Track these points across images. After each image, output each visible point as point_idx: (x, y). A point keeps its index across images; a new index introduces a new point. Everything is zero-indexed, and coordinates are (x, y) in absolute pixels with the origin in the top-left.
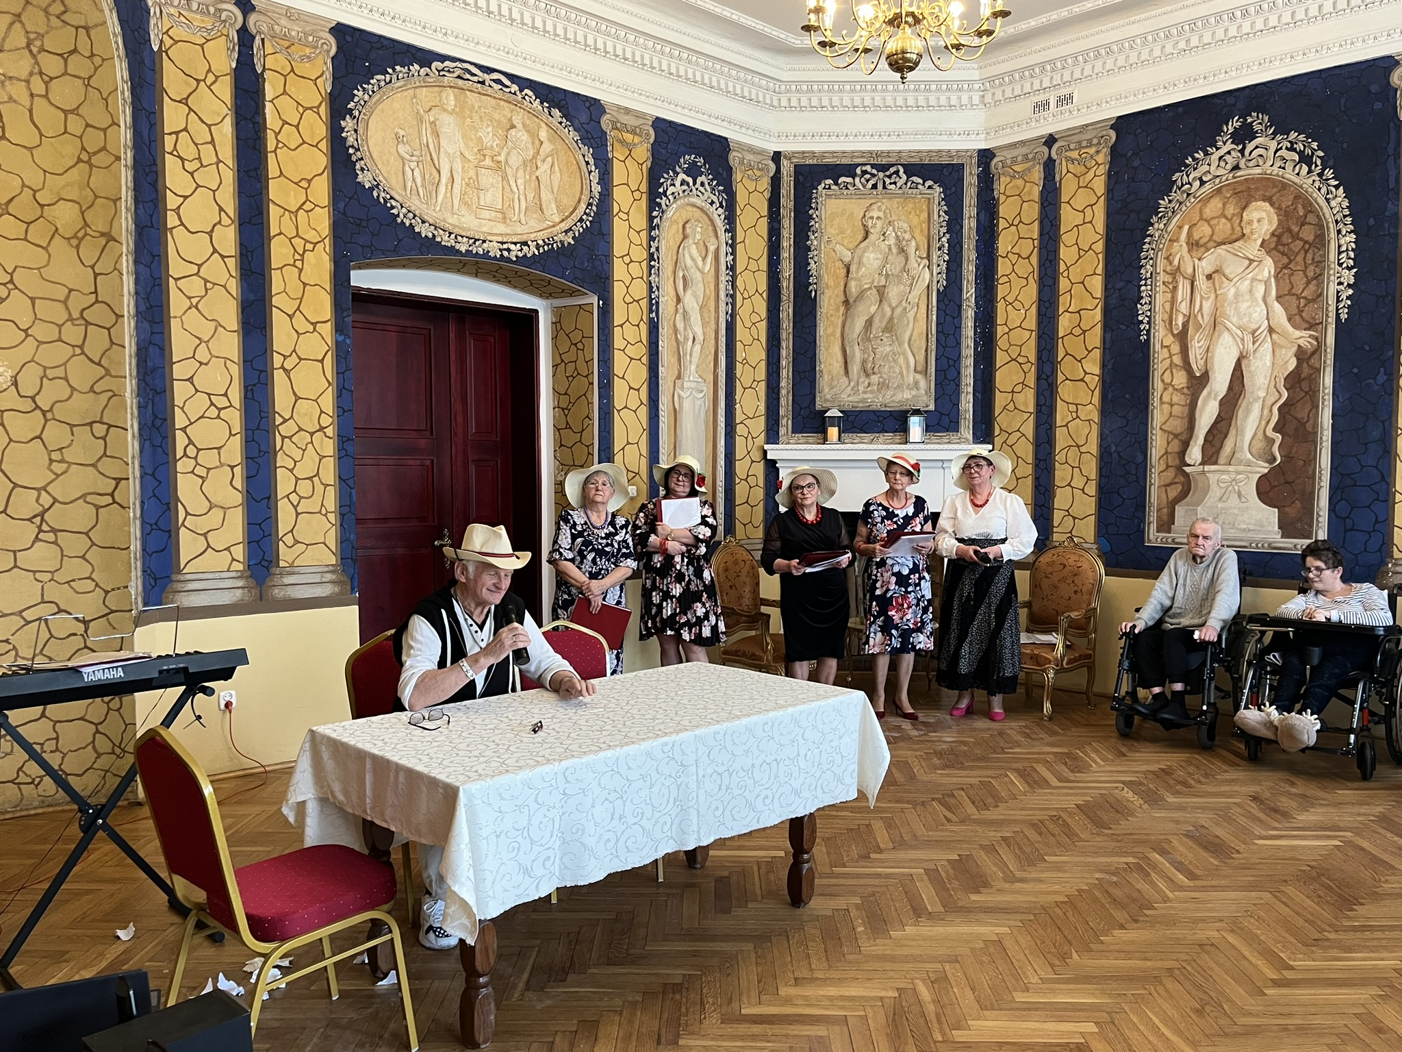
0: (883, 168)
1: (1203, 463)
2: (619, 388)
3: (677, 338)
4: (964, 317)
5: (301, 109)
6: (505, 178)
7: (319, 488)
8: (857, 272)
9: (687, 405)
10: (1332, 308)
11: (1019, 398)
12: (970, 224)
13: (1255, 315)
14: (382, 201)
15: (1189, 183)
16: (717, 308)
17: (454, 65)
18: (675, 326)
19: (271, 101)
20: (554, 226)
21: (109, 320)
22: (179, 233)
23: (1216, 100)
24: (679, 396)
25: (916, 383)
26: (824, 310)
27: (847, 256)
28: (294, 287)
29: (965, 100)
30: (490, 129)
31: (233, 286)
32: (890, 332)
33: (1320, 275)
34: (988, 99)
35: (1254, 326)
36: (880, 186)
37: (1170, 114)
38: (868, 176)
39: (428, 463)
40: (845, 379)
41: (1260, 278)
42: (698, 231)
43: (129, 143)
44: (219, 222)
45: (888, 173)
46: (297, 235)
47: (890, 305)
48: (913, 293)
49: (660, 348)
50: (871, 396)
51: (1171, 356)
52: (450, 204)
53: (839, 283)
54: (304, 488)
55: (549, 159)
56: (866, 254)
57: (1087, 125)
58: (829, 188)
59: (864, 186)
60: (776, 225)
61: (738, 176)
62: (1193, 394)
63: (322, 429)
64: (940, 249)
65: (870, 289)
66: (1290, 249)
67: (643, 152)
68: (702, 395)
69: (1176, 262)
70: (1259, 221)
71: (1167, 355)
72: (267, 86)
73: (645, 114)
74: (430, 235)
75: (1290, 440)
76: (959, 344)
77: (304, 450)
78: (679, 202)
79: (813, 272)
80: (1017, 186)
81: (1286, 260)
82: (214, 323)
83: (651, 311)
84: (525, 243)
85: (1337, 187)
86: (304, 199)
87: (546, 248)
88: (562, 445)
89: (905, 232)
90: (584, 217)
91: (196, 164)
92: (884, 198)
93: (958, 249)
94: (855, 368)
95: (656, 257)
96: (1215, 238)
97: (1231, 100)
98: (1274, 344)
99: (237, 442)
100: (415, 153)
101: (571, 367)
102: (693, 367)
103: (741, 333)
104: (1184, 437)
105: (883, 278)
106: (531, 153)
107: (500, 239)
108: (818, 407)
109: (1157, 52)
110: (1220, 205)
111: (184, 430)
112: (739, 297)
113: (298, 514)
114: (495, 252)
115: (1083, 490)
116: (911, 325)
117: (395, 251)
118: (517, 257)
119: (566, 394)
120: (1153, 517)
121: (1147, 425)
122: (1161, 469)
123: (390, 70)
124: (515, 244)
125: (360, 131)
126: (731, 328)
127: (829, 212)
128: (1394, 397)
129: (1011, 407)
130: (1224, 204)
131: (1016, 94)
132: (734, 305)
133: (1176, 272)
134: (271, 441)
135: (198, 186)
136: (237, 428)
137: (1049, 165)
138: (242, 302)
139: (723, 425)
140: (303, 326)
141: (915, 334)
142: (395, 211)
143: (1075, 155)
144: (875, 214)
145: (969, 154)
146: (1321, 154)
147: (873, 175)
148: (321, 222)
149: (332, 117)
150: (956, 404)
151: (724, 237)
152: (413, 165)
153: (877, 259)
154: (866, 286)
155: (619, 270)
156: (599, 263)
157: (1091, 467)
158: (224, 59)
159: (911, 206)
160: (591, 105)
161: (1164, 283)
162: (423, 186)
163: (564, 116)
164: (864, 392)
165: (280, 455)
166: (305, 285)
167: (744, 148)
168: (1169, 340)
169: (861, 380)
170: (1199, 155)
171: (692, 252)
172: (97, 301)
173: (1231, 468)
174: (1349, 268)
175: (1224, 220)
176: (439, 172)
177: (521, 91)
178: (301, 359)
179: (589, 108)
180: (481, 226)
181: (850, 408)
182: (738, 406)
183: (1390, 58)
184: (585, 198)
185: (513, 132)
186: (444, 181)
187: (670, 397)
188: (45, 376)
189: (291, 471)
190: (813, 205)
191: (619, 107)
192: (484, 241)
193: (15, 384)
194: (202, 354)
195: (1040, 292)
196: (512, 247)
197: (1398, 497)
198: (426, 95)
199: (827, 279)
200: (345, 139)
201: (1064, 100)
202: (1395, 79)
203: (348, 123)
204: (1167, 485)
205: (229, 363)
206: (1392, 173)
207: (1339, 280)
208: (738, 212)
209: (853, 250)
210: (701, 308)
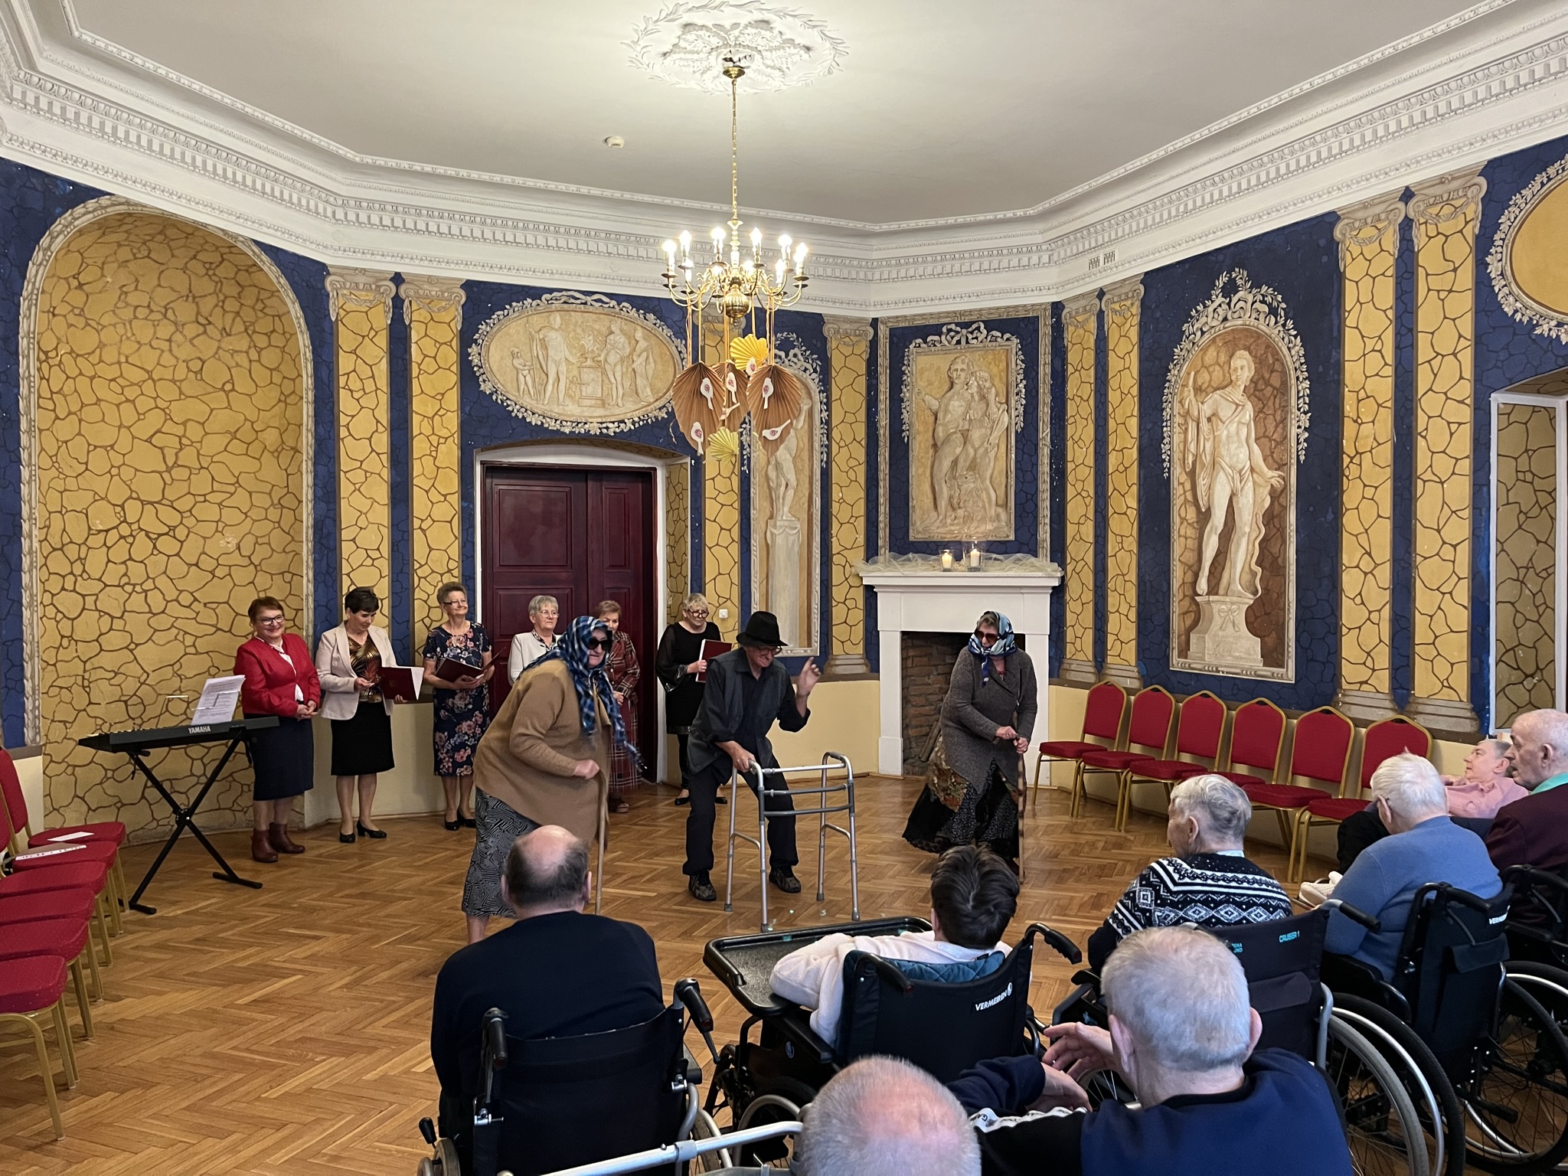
0: (966, 325)
1: (1208, 594)
2: (711, 532)
3: (769, 485)
4: (1040, 455)
5: (438, 345)
6: (604, 373)
8: (944, 419)
9: (779, 540)
10: (1294, 450)
12: (1044, 370)
13: (1241, 456)
14: (500, 402)
15: (1194, 333)
16: (811, 457)
17: (559, 294)
18: (767, 475)
19: (416, 343)
20: (648, 405)
21: (293, 503)
22: (348, 441)
23: (1210, 257)
24: (772, 533)
25: (998, 516)
26: (915, 453)
27: (935, 405)
28: (430, 470)
29: (1035, 260)
30: (591, 338)
31: (385, 473)
32: (974, 470)
33: (1284, 419)
34: (1055, 257)
35: (1240, 466)
36: (963, 341)
37: (1180, 271)
38: (952, 334)
39: (568, 591)
40: (934, 514)
41: (1243, 421)
43: (310, 386)
44: (376, 431)
45: (970, 330)
46: (433, 434)
47: (973, 447)
48: (993, 435)
49: (752, 495)
51: (1185, 493)
52: (556, 398)
55: (645, 354)
56: (952, 402)
57: (1124, 280)
58: (919, 346)
59: (949, 343)
60: (874, 382)
61: (833, 344)
63: (449, 571)
64: (1017, 394)
65: (955, 433)
66: (1264, 394)
68: (796, 531)
69: (1186, 406)
70: (1242, 368)
71: (1182, 492)
72: (413, 333)
74: (540, 423)
76: (1036, 479)
79: (906, 420)
80: (1079, 335)
82: (370, 501)
83: (742, 465)
84: (623, 422)
85: (1295, 337)
86: (439, 407)
87: (641, 423)
88: (670, 574)
89: (986, 381)
91: (362, 393)
93: (1034, 393)
94: (943, 503)
96: (1213, 383)
97: (1221, 258)
98: (1254, 483)
99: (385, 583)
100: (527, 363)
101: (675, 513)
102: (786, 509)
103: (836, 475)
104: (1195, 568)
105: (966, 423)
106: (628, 351)
107: (600, 420)
108: (910, 539)
110: (1215, 354)
111: (348, 575)
112: (835, 448)
114: (594, 429)
115: (1127, 616)
116: (992, 464)
118: (614, 432)
119: (673, 535)
120: (1175, 643)
121: (1169, 556)
122: (1180, 599)
123: (507, 307)
124: (614, 422)
125: (483, 354)
126: (826, 474)
127: (919, 368)
128: (1339, 534)
129: (1077, 537)
130: (1218, 353)
131: (1075, 252)
132: (829, 454)
133: (1187, 414)
134: (411, 580)
135: (362, 408)
136: (385, 572)
137: (1101, 315)
138: (392, 484)
139: (818, 556)
140: (434, 495)
141: (996, 472)
142: (510, 408)
143: (1117, 307)
144: (959, 366)
145: (1043, 307)
146: (1284, 306)
147: (957, 333)
148: (452, 422)
149: (461, 347)
150: (1035, 534)
151: (817, 397)
152: (525, 373)
153: (962, 406)
154: (952, 431)
157: (1132, 595)
158: (382, 319)
159: (991, 357)
162: (534, 387)
163: (658, 318)
164: (951, 525)
165: (417, 590)
166: (438, 468)
167: (836, 319)
168: (1184, 478)
169: (949, 514)
170: (1200, 308)
172: (288, 492)
173: (1228, 599)
174: (1305, 413)
175: (1217, 368)
176: (547, 375)
177: (618, 304)
178: (434, 521)
180: (583, 411)
181: (939, 539)
182: (834, 539)
183: (1332, 213)
185: (612, 337)
186: (551, 381)
187: (762, 535)
188: (257, 542)
189: (425, 602)
190: (906, 362)
192: (586, 423)
193: (239, 548)
194: (362, 522)
195: (1096, 431)
197: (1344, 630)
198: (537, 321)
199: (918, 426)
200: (471, 361)
201: (1110, 257)
202: (1337, 234)
203: (473, 350)
204: (1184, 614)
205: (381, 527)
206: (1336, 322)
207: (1298, 424)
208: (834, 374)
209: (940, 399)
210: (794, 459)
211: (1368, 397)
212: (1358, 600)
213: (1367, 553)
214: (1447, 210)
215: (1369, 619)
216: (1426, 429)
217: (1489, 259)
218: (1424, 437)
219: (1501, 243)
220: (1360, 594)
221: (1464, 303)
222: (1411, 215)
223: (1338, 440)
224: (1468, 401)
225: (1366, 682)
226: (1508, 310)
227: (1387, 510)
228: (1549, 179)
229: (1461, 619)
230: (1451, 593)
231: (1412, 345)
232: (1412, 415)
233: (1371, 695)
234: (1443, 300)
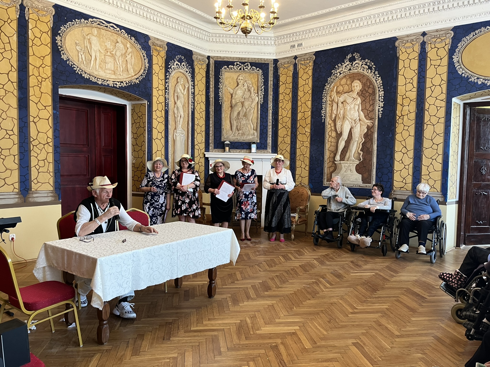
0: (243, 63)
1: (340, 160)
2: (155, 133)
3: (175, 116)
4: (269, 113)
5: (41, 33)
6: (115, 59)
7: (47, 164)
8: (235, 97)
9: (178, 138)
10: (377, 114)
11: (285, 139)
12: (271, 83)
13: (355, 115)
14: (70, 65)
15: (337, 74)
16: (188, 106)
17: (96, 20)
18: (174, 112)
19: (31, 29)
20: (132, 77)
23: (344, 48)
24: (176, 135)
26: (224, 109)
27: (231, 91)
28: (38, 93)
29: (269, 43)
30: (109, 43)
31: (16, 92)
32: (245, 117)
33: (374, 104)
34: (277, 43)
35: (355, 119)
36: (242, 69)
37: (331, 52)
38: (238, 66)
39: (87, 156)
40: (231, 131)
41: (357, 104)
42: (182, 81)
44: (11, 70)
45: (245, 65)
46: (39, 76)
47: (245, 108)
48: (253, 104)
49: (169, 119)
50: (239, 137)
51: (331, 127)
52: (95, 67)
53: (229, 100)
54: (41, 163)
55: (131, 54)
56: (238, 91)
57: (306, 54)
58: (226, 69)
59: (237, 69)
60: (208, 80)
61: (195, 63)
62: (337, 139)
63: (48, 143)
64: (261, 90)
65: (239, 102)
66: (365, 95)
67: (163, 53)
68: (183, 135)
69: (333, 98)
70: (357, 86)
71: (330, 127)
72: (30, 24)
73: (164, 41)
74: (88, 78)
75: (365, 154)
76: (267, 121)
77: (41, 150)
78: (175, 71)
79: (221, 96)
80: (285, 71)
81: (364, 99)
82: (8, 105)
83: (166, 107)
84: (122, 82)
85: (379, 77)
86: (42, 63)
87: (129, 84)
88: (134, 151)
89: (250, 84)
90: (143, 74)
91: (3, 50)
92: (243, 73)
93: (267, 91)
94: (234, 128)
95: (167, 89)
96: (344, 91)
97: (349, 48)
98: (361, 124)
99: (16, 148)
100: (82, 49)
101: (138, 124)
102: (180, 126)
103: (196, 115)
104: (335, 152)
105: (243, 99)
106: (124, 51)
107: (113, 80)
108: (222, 140)
109: (327, 32)
110: (345, 81)
112: (196, 103)
113: (39, 172)
114: (111, 84)
115: (305, 168)
116: (252, 115)
117: (75, 82)
118: (119, 86)
119: (136, 133)
120: (325, 177)
121: (324, 148)
122: (328, 162)
123: (74, 21)
124: (119, 82)
125: (63, 41)
126: (193, 113)
127: (226, 77)
128: (394, 141)
129: (283, 142)
130: (347, 81)
131: (285, 42)
132: (194, 106)
133: (333, 101)
134: (29, 146)
135: (4, 58)
136: (16, 142)
137: (295, 65)
138: (19, 98)
139: (190, 145)
140: (41, 107)
141: (253, 118)
142: (75, 69)
143: (303, 62)
145: (271, 60)
146: (375, 66)
147: (240, 65)
148: (48, 71)
149: (52, 36)
150: (266, 140)
151: (191, 83)
152: (82, 53)
153: (241, 93)
154: (238, 101)
155: (155, 92)
156: (148, 90)
157: (307, 162)
158: (14, 14)
159: (252, 76)
160: (145, 37)
161: (329, 104)
162: (85, 60)
163: (136, 40)
164: (237, 136)
165: (32, 152)
166: (42, 93)
167: (197, 54)
168: (331, 122)
169: (236, 132)
170: (340, 65)
171: (180, 88)
173: (348, 162)
174: (382, 102)
175: (346, 86)
176: (91, 56)
177: (121, 30)
178: (40, 119)
179: (144, 38)
180: (106, 75)
181: (233, 141)
182: (195, 139)
183: (395, 37)
184: (143, 68)
185: (118, 44)
186: (93, 59)
187: (172, 136)
189: (36, 157)
190: (221, 74)
191: (155, 38)
192: (107, 81)
194: (4, 116)
195: (292, 105)
196: (117, 83)
197: (395, 171)
198: (86, 30)
199: (225, 99)
200: (57, 43)
201: (300, 45)
202: (397, 44)
203: (58, 38)
204: (329, 167)
205: (13, 119)
206: (395, 73)
207: (379, 105)
208: (196, 75)
209: (234, 90)
210: (183, 106)
211: (407, 98)
212: (401, 162)
213: (404, 147)
214: (439, 40)
215: (405, 168)
216: (429, 108)
217: (453, 57)
218: (428, 111)
219: (458, 52)
220: (401, 160)
221: (443, 70)
222: (425, 40)
223: (394, 111)
224: (444, 100)
225: (403, 187)
226: (460, 73)
227: (412, 133)
228: (476, 34)
229: (439, 167)
230: (435, 159)
231: (424, 82)
232: (423, 104)
233: (404, 191)
234: (436, 68)
